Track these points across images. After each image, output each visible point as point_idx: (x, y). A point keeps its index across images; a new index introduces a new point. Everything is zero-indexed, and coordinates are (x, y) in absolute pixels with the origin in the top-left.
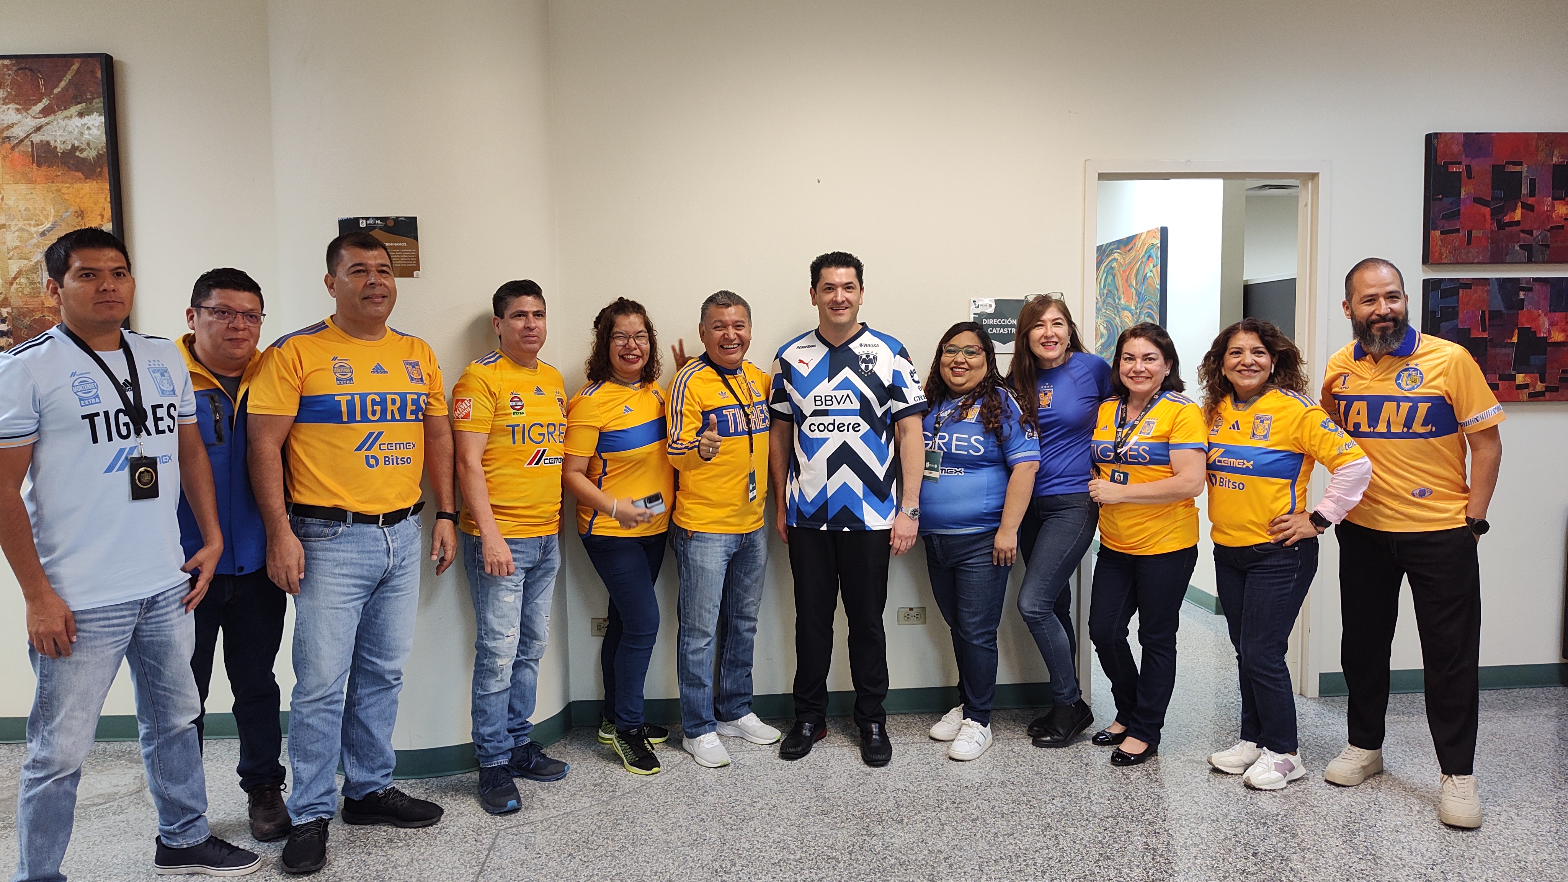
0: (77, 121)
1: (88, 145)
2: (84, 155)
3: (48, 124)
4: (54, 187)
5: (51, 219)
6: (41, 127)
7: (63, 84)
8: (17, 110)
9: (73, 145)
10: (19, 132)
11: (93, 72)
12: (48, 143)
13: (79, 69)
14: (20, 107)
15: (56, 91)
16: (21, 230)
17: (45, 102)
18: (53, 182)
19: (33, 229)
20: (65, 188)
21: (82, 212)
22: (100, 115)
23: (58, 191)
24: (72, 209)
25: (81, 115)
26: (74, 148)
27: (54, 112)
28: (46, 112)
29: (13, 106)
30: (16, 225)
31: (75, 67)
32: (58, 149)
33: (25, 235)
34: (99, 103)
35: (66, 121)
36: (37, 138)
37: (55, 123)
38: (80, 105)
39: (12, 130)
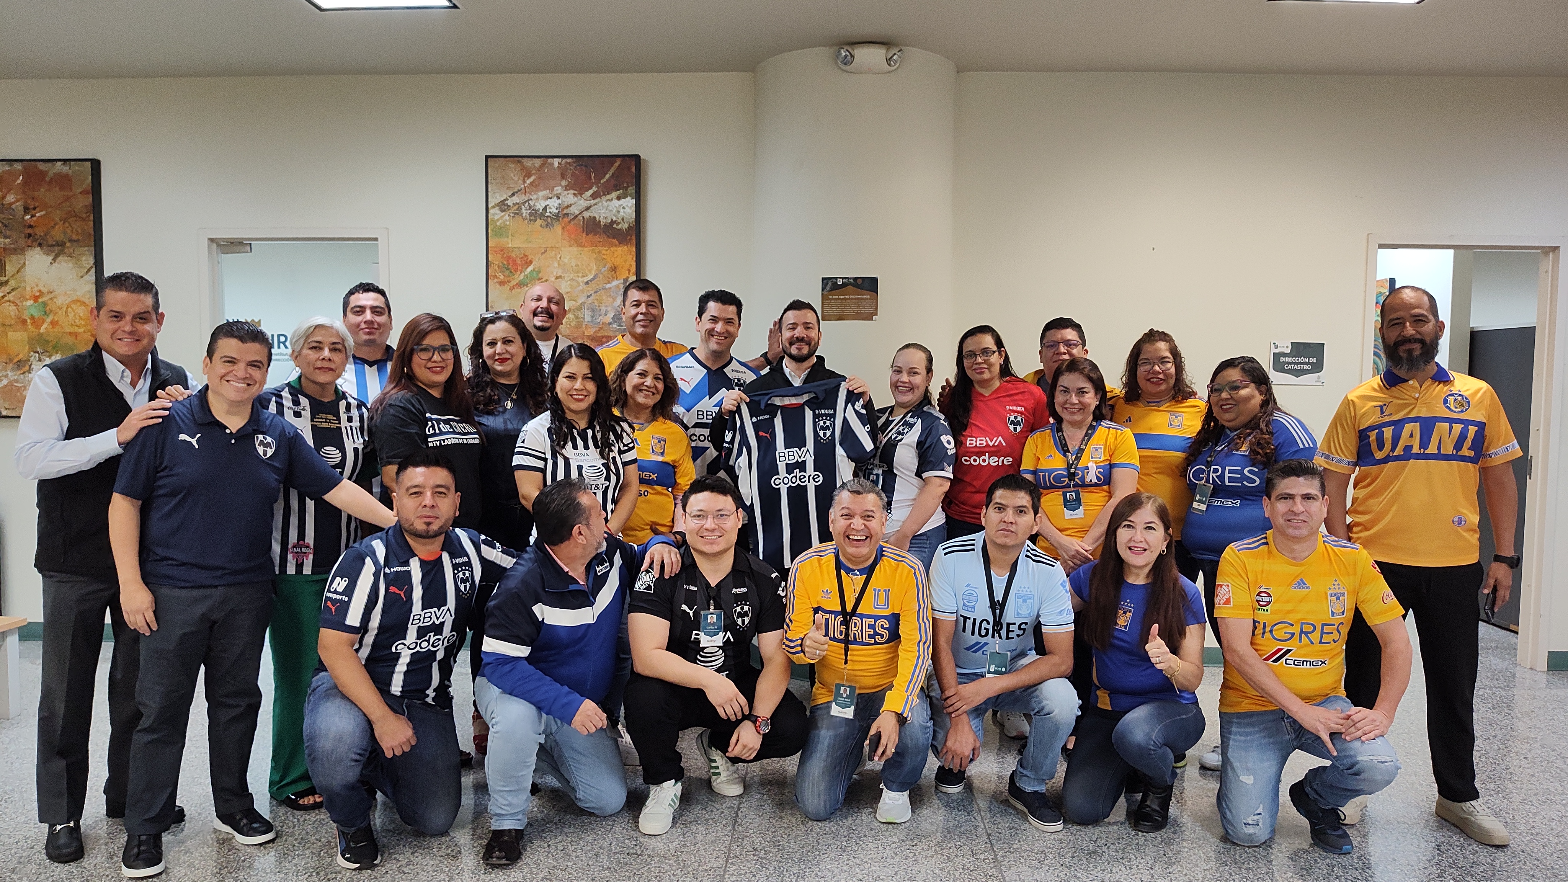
0: (616, 203)
1: (623, 219)
2: (619, 227)
3: (595, 204)
4: (597, 249)
5: (593, 273)
6: (590, 207)
7: (607, 176)
8: (574, 194)
9: (612, 220)
10: (575, 210)
11: (629, 169)
12: (595, 217)
13: (619, 166)
14: (576, 192)
15: (602, 181)
16: (572, 280)
17: (594, 189)
18: (596, 246)
19: (580, 279)
20: (604, 250)
21: (615, 268)
22: (633, 198)
23: (599, 252)
24: (608, 266)
25: (619, 198)
26: (613, 222)
27: (600, 197)
28: (594, 196)
29: (572, 191)
30: (568, 276)
31: (617, 164)
32: (602, 223)
33: (574, 283)
34: (632, 190)
35: (608, 202)
36: (587, 215)
37: (600, 204)
38: (618, 192)
39: (571, 208)
